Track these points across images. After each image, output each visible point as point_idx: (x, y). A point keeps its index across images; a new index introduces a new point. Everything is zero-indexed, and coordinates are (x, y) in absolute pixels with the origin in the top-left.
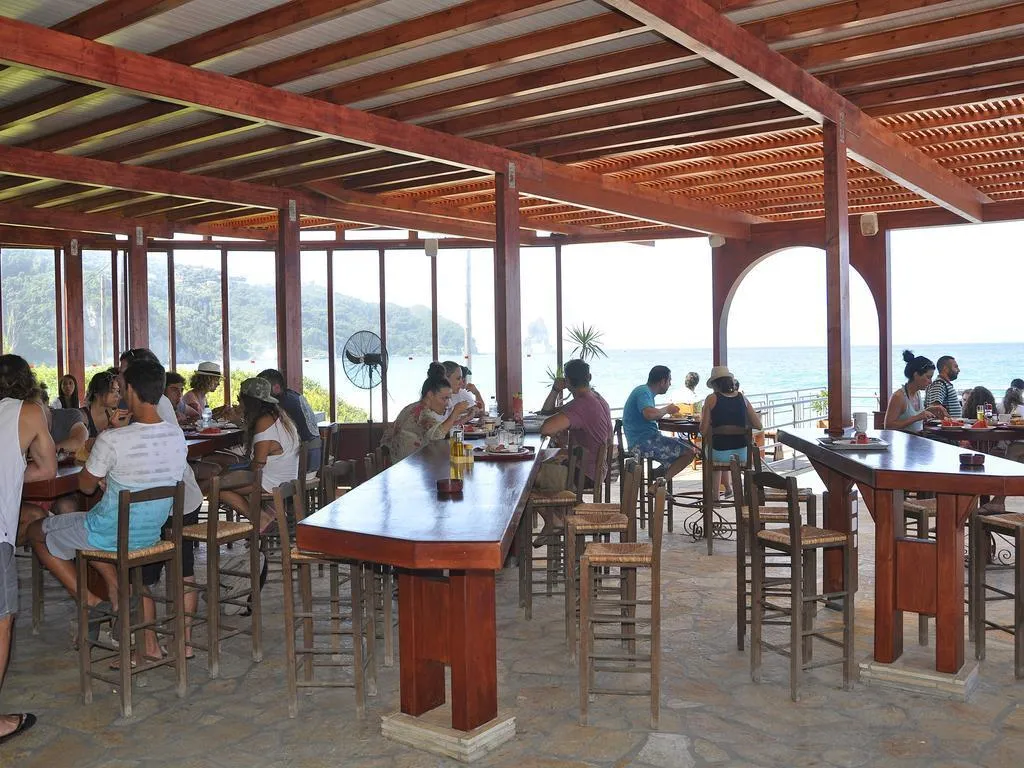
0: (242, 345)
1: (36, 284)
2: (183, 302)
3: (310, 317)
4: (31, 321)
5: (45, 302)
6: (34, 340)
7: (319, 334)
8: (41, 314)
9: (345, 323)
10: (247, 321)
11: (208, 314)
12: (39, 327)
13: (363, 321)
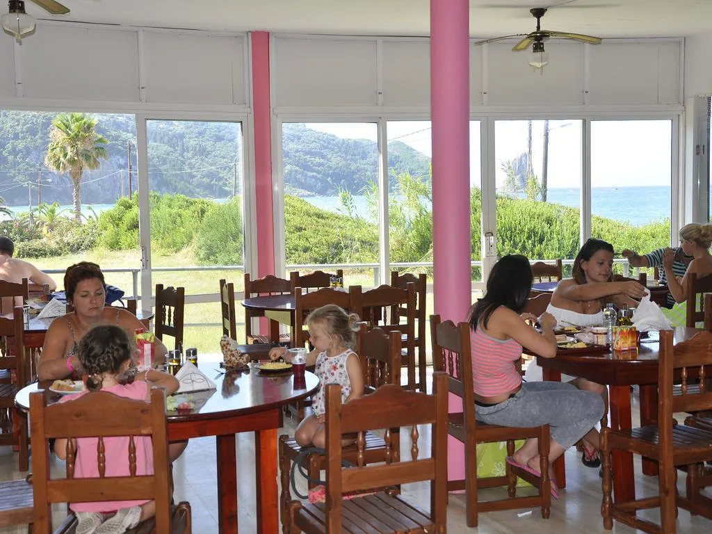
0: (221, 183)
1: (13, 119)
2: (158, 138)
3: (287, 155)
4: (11, 158)
5: (23, 138)
6: (15, 176)
7: (296, 171)
8: (20, 151)
9: (322, 160)
10: (224, 158)
11: (184, 151)
12: (19, 164)
13: (339, 158)
